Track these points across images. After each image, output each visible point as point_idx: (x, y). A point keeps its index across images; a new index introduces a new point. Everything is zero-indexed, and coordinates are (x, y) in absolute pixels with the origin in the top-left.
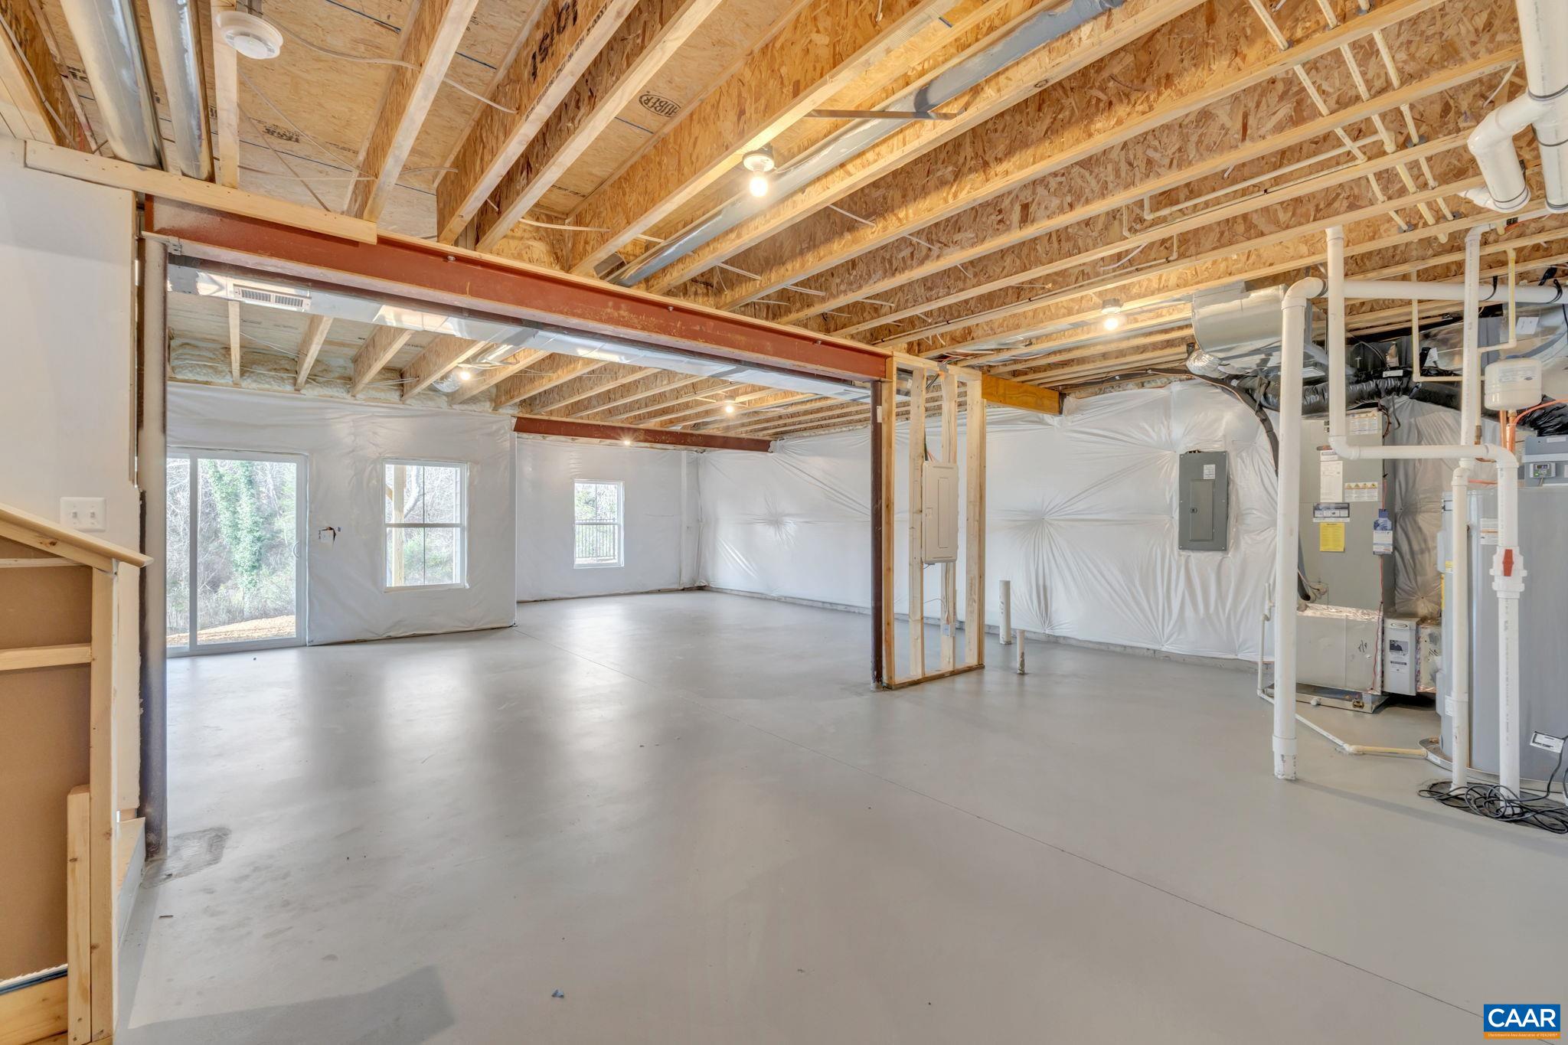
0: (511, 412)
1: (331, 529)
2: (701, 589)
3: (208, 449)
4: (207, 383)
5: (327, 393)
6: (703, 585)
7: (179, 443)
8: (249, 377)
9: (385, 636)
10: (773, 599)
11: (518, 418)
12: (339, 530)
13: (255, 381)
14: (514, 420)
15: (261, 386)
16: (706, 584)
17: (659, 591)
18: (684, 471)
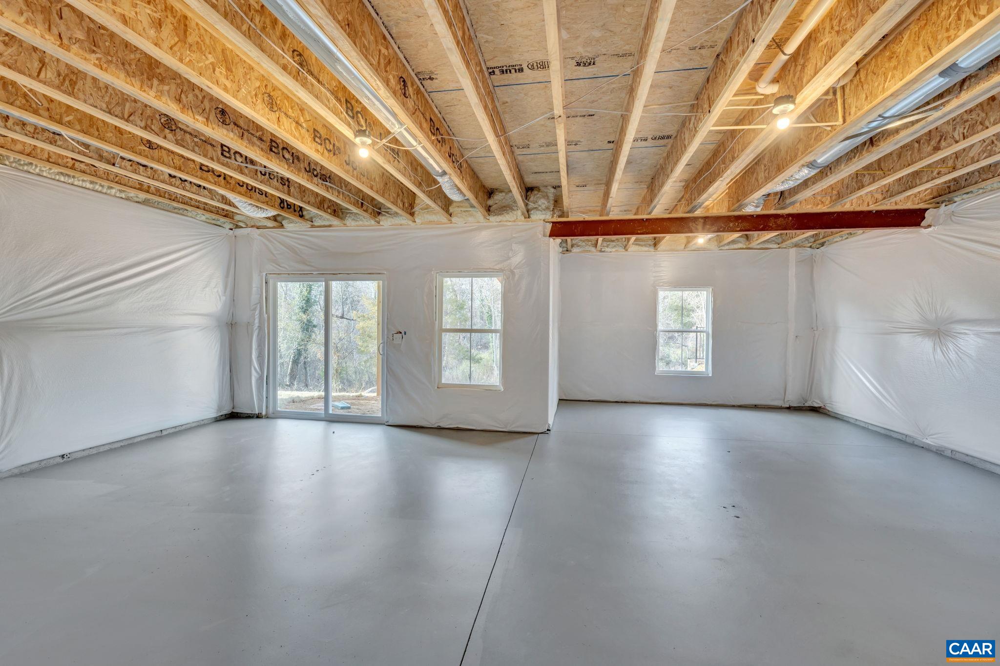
0: (543, 217)
1: (401, 333)
2: (815, 410)
3: (334, 274)
4: (330, 226)
5: (397, 222)
6: (816, 405)
7: (318, 271)
8: (349, 217)
9: (436, 426)
10: (926, 448)
11: (553, 223)
12: (405, 333)
13: (354, 220)
14: (549, 226)
15: (357, 223)
16: (821, 405)
17: (756, 407)
18: (792, 271)
